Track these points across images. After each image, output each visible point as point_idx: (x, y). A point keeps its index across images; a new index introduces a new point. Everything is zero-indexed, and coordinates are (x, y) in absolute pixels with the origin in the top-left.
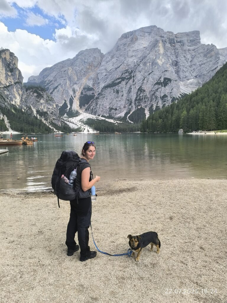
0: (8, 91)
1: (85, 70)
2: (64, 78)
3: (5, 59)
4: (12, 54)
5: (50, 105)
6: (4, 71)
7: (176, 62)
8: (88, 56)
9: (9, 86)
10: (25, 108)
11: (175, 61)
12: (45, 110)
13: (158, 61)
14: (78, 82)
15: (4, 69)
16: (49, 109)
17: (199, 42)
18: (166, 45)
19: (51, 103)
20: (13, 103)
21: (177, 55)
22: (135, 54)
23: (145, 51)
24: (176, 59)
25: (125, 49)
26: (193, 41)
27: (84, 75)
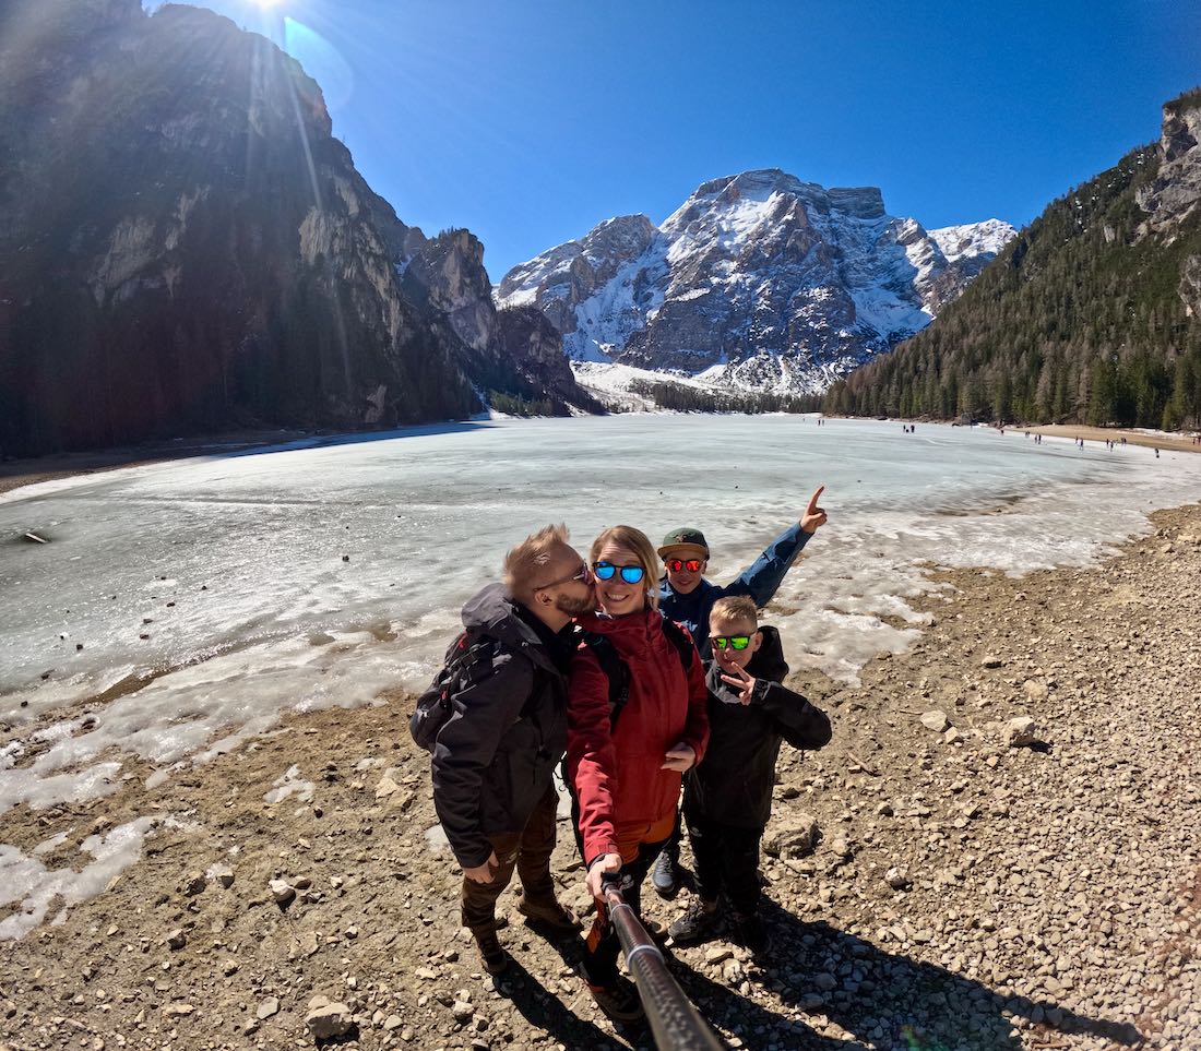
0: (465, 318)
1: (612, 262)
2: (566, 284)
3: (460, 248)
4: (473, 239)
5: (553, 346)
6: (458, 274)
7: (835, 250)
8: (620, 232)
9: (466, 307)
10: (499, 356)
11: (833, 246)
12: (541, 359)
13: (798, 243)
14: (597, 292)
15: (458, 271)
16: (550, 355)
17: (884, 213)
18: (808, 212)
19: (553, 341)
20: (474, 346)
21: (836, 234)
22: (737, 226)
23: (761, 221)
24: (835, 243)
25: (712, 217)
26: (868, 207)
27: (613, 274)
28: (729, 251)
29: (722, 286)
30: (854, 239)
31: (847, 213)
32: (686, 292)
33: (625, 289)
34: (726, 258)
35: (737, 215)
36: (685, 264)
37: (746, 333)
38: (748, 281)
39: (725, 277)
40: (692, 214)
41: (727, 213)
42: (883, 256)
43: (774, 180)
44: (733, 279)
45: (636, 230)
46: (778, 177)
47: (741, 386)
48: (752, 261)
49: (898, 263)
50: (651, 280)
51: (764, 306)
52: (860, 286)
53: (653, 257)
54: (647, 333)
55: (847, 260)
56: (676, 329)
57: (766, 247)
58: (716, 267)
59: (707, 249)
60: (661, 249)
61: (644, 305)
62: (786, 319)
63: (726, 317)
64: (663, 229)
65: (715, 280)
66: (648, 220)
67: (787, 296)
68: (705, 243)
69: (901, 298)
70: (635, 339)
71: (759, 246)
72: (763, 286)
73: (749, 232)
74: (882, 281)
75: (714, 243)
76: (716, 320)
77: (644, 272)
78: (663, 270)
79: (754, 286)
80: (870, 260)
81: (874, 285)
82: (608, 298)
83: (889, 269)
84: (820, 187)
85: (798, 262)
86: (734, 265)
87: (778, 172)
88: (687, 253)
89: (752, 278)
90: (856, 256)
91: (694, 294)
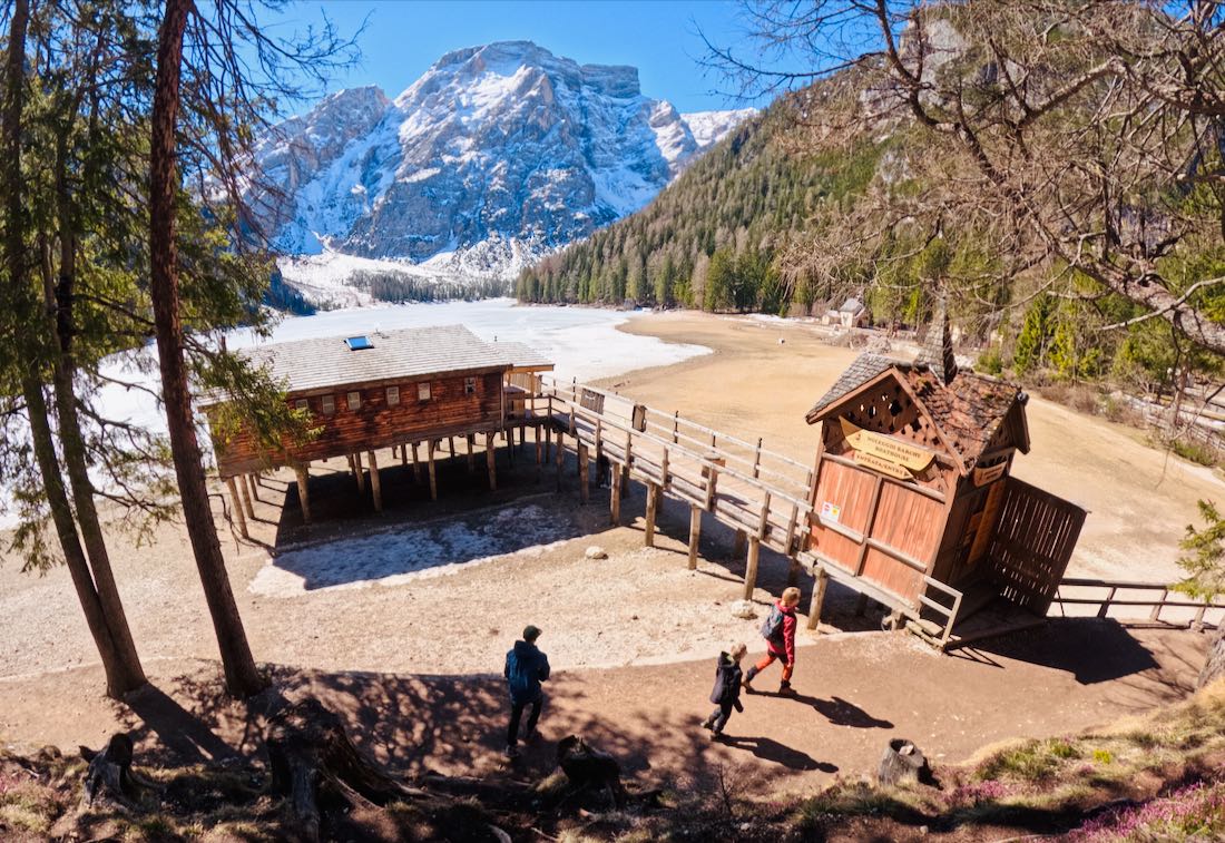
1: (338, 140)
2: (285, 167)
7: (582, 129)
8: (349, 106)
11: (581, 125)
13: (540, 120)
14: (320, 174)
17: (637, 92)
18: (558, 88)
21: (584, 111)
22: (477, 101)
23: (504, 96)
24: (583, 121)
25: (452, 89)
26: (623, 86)
27: (339, 153)
28: (466, 127)
29: (454, 165)
30: (603, 118)
31: (599, 91)
32: (415, 172)
33: (352, 170)
34: (462, 134)
35: (479, 89)
36: (418, 141)
37: (477, 215)
38: (483, 159)
39: (459, 155)
40: (431, 87)
41: (469, 86)
42: (633, 137)
43: (525, 52)
44: (466, 158)
45: (368, 103)
46: (530, 50)
47: (468, 271)
48: (490, 139)
49: (648, 145)
50: (381, 159)
51: (498, 187)
52: (606, 166)
53: (385, 134)
54: (371, 219)
55: (594, 140)
56: (402, 213)
57: (505, 124)
58: (449, 145)
59: (443, 124)
60: (393, 125)
61: (372, 187)
62: (521, 199)
63: (457, 198)
64: (398, 103)
65: (447, 159)
66: (382, 92)
67: (524, 175)
68: (441, 118)
69: (647, 180)
70: (360, 225)
71: (497, 123)
72: (499, 165)
73: (490, 107)
74: (629, 162)
75: (450, 119)
76: (445, 202)
77: (374, 150)
78: (394, 149)
79: (489, 165)
80: (618, 141)
81: (621, 166)
82: (332, 181)
83: (637, 150)
84: (575, 63)
85: (539, 140)
86: (469, 142)
87: (531, 44)
88: (422, 129)
89: (486, 156)
90: (603, 135)
91: (424, 174)
